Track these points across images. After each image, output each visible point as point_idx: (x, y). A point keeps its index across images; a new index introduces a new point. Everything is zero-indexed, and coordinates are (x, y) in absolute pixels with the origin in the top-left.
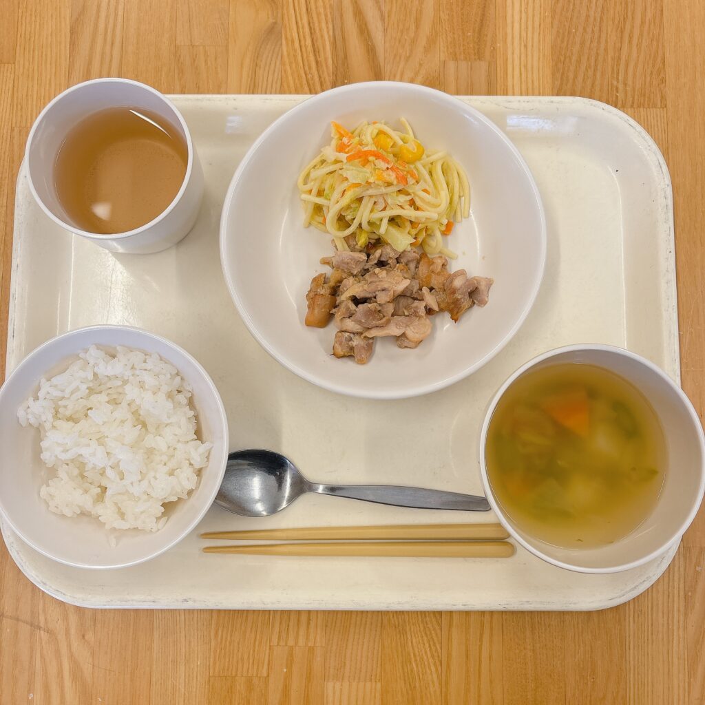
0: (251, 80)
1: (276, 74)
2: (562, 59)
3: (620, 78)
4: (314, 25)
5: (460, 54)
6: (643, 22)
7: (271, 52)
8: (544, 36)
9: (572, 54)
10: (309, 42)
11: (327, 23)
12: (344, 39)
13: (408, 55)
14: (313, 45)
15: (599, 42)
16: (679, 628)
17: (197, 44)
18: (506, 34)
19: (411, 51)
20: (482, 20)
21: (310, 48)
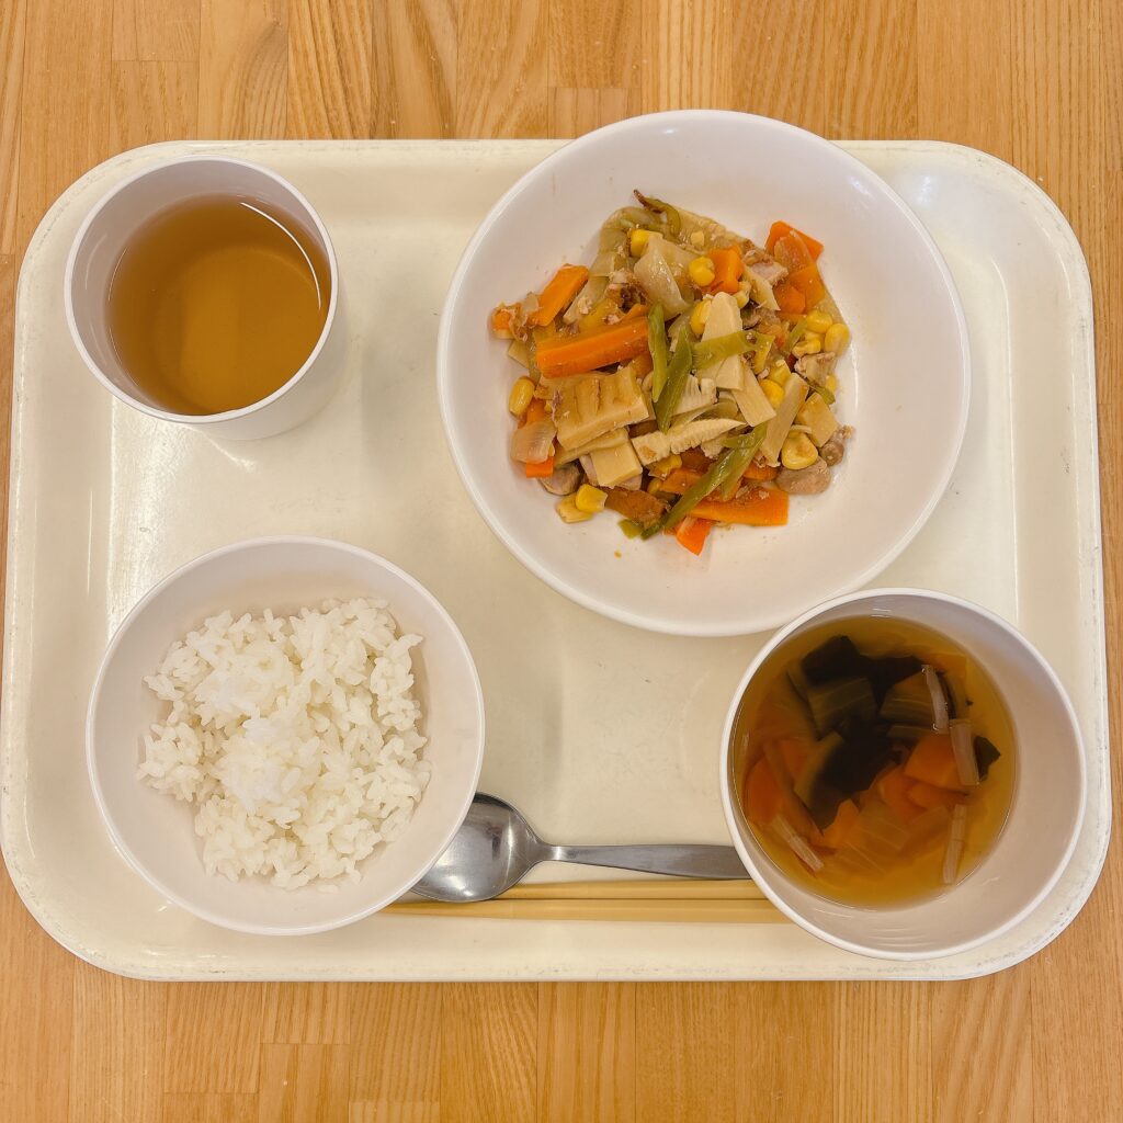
0: (237, 121)
1: (278, 110)
2: (750, 86)
3: (843, 117)
4: (341, 28)
5: (582, 76)
6: (882, 26)
7: (270, 73)
8: (721, 48)
9: (766, 78)
10: (332, 55)
11: (363, 24)
12: (390, 51)
13: (496, 76)
14: (340, 62)
15: (810, 58)
16: (918, 1016)
17: (148, 58)
18: (658, 43)
19: (501, 72)
20: (618, 21)
21: (334, 67)
